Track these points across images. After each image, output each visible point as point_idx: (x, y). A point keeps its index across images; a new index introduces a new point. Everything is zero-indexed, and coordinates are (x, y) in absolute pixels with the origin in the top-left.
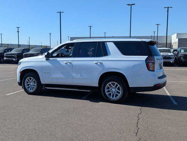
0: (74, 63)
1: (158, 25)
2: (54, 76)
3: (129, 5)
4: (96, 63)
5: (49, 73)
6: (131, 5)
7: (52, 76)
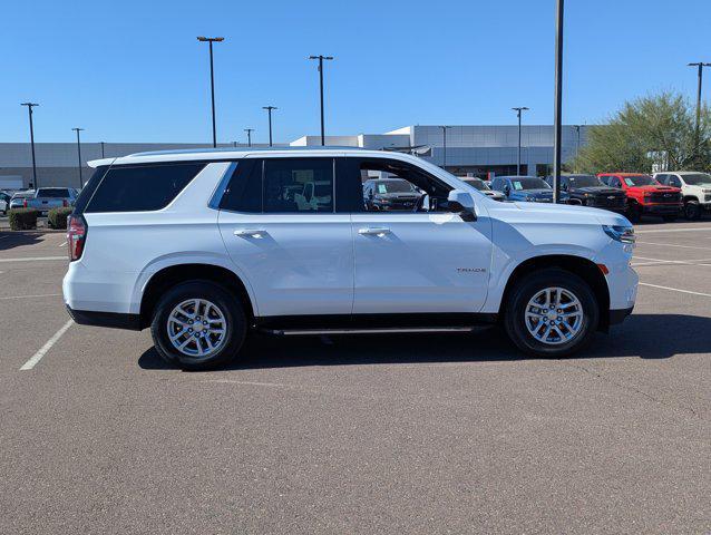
1: (270, 108)
3: (202, 40)
6: (211, 40)
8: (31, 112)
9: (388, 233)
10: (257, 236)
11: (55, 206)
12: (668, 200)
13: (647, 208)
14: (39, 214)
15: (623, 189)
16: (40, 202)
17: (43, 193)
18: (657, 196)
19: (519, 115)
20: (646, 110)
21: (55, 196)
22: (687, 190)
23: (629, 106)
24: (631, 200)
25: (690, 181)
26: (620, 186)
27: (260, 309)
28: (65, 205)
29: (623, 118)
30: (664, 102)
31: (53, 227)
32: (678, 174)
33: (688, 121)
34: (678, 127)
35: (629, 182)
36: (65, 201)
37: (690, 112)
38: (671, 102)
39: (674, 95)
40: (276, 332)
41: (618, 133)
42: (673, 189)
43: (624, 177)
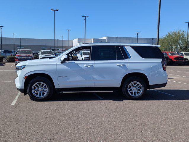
0: (95, 66)
1: (69, 30)
2: (72, 79)
4: (119, 66)
5: (66, 76)
6: (55, 10)
7: (70, 79)
8: (1, 28)
11: (9, 55)
12: (181, 59)
13: (174, 61)
14: (4, 57)
15: (168, 56)
16: (4, 54)
17: (5, 51)
18: (177, 58)
19: (137, 35)
20: (173, 35)
21: (8, 52)
22: (185, 57)
23: (169, 33)
24: (170, 59)
25: (186, 54)
26: (167, 55)
28: (11, 55)
29: (167, 37)
30: (179, 33)
31: (8, 61)
32: (183, 52)
33: (185, 38)
34: (182, 39)
35: (170, 54)
36: (11, 54)
37: (186, 35)
38: (181, 33)
39: (182, 31)
41: (166, 40)
42: (182, 56)
43: (168, 53)
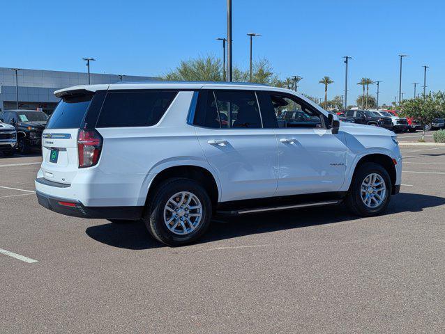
9: (295, 141)
10: (222, 145)
27: (224, 196)
40: (232, 212)
